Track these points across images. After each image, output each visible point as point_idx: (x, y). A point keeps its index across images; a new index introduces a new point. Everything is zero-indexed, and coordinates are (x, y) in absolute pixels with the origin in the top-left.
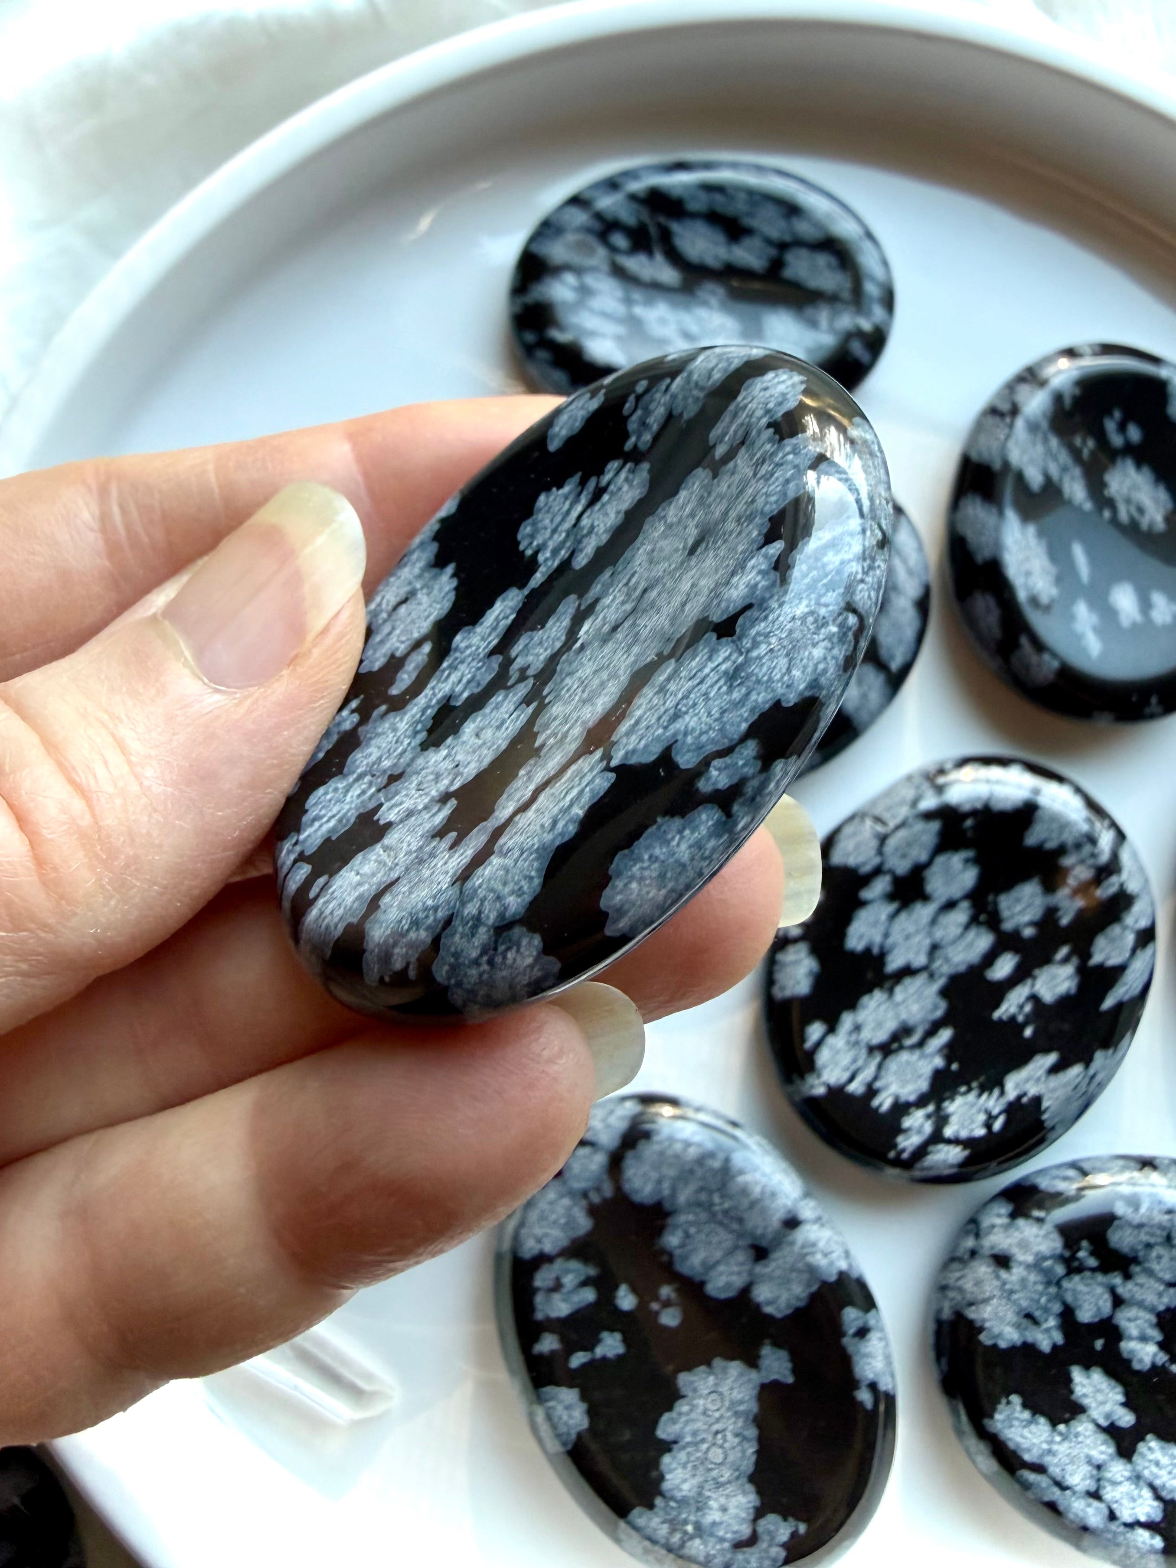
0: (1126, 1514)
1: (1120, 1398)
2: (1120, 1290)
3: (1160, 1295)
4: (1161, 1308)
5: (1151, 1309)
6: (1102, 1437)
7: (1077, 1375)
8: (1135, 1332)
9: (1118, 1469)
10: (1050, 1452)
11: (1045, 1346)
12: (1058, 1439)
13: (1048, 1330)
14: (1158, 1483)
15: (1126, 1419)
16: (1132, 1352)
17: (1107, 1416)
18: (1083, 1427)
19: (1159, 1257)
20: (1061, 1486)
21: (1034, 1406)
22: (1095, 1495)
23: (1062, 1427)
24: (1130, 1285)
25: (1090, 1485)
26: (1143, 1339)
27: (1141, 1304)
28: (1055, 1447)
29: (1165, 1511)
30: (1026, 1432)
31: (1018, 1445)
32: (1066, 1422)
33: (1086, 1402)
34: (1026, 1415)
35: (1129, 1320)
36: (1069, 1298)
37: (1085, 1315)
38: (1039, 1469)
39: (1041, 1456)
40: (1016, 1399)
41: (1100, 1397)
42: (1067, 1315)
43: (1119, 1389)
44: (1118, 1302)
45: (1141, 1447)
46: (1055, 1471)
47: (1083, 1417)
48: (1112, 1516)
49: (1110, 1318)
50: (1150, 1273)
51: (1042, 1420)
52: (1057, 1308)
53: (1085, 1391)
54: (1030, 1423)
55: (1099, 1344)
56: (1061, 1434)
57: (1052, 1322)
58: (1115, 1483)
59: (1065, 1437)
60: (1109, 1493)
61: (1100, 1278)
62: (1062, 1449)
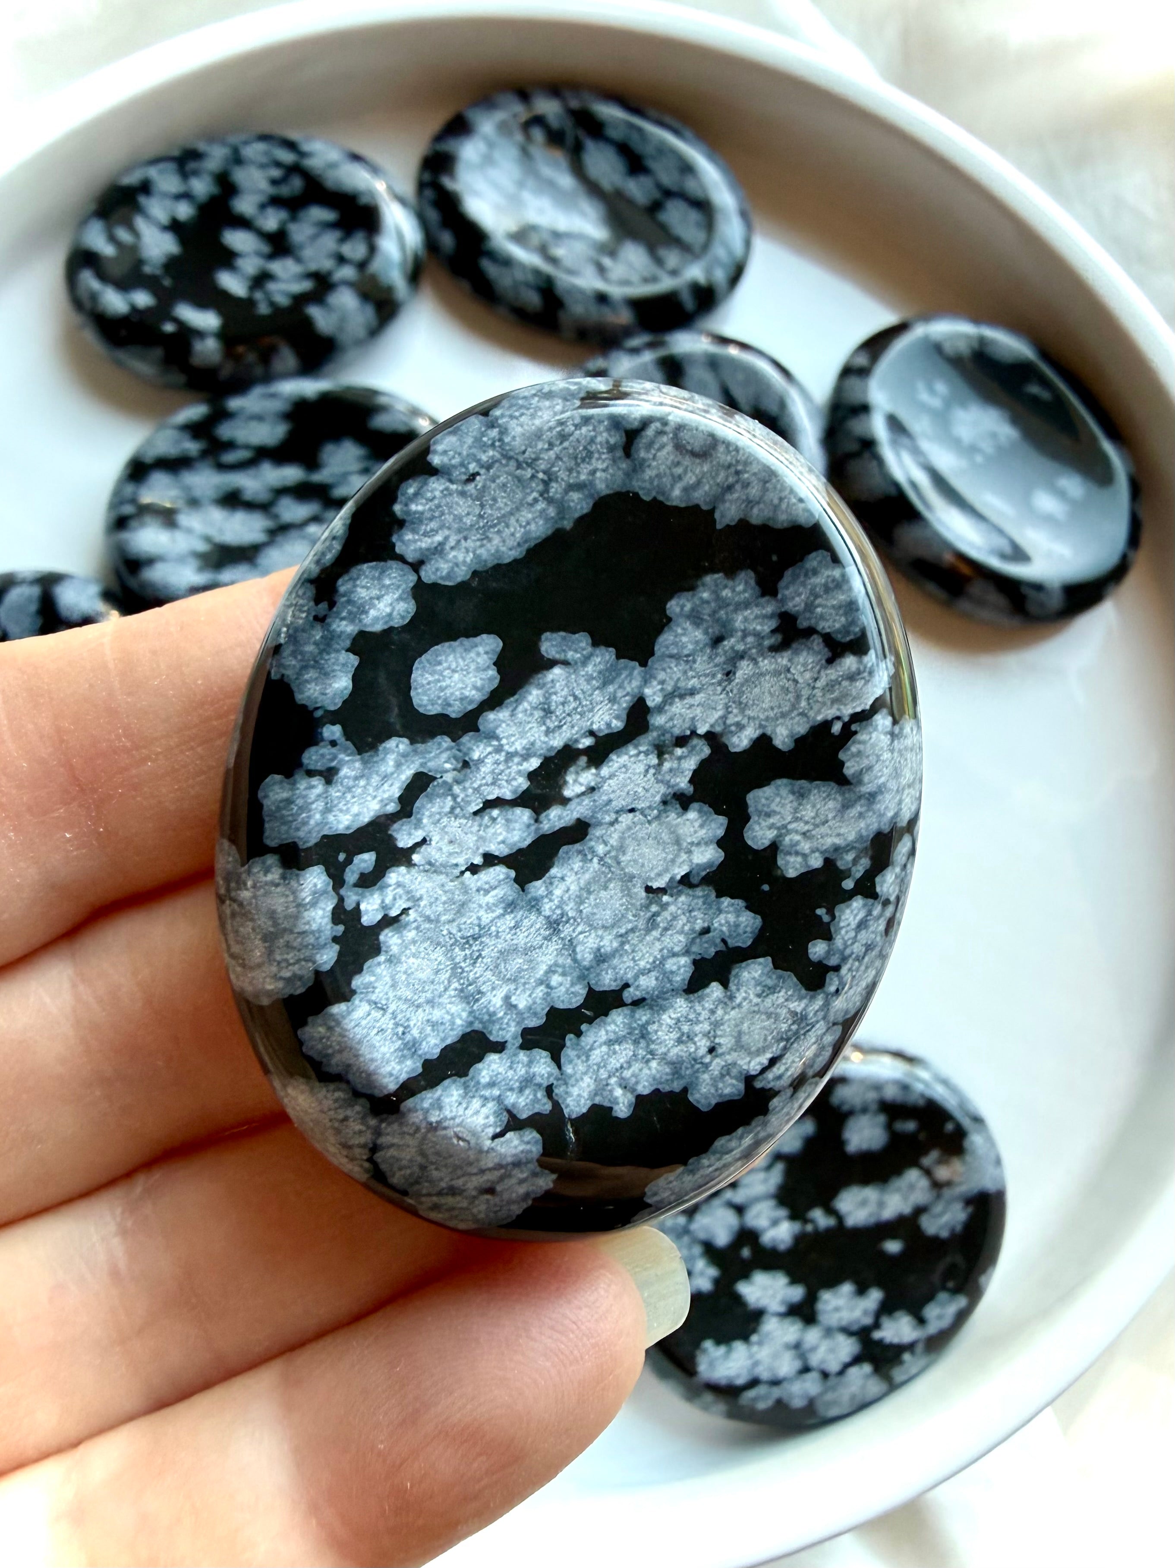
0: (833, 1366)
1: (785, 1281)
2: (737, 1201)
3: (766, 1182)
4: (773, 1190)
5: (768, 1197)
6: (788, 1321)
7: (743, 1288)
8: (766, 1223)
9: (813, 1336)
10: (756, 1364)
11: (709, 1285)
12: (755, 1349)
13: (703, 1272)
14: (844, 1323)
15: (797, 1293)
16: (774, 1240)
17: (783, 1302)
18: (771, 1326)
20: (777, 1383)
21: (724, 1338)
22: (806, 1369)
23: (754, 1338)
24: (743, 1192)
25: (797, 1365)
26: (775, 1223)
27: (757, 1199)
28: (758, 1357)
29: (859, 1341)
30: (729, 1363)
31: (729, 1378)
32: (755, 1331)
33: (761, 1304)
34: (722, 1349)
35: (757, 1217)
36: (702, 1236)
37: (722, 1238)
38: (754, 1382)
39: (751, 1372)
40: (708, 1344)
41: (771, 1292)
42: (710, 1251)
43: (780, 1274)
44: (740, 1209)
45: (820, 1306)
46: (765, 1375)
47: (766, 1318)
48: (825, 1375)
49: (742, 1227)
51: (736, 1344)
52: (697, 1250)
53: (756, 1296)
54: (728, 1354)
55: (746, 1253)
56: (756, 1343)
57: (702, 1264)
58: (814, 1349)
59: (760, 1343)
60: (814, 1360)
61: (716, 1203)
62: (763, 1353)
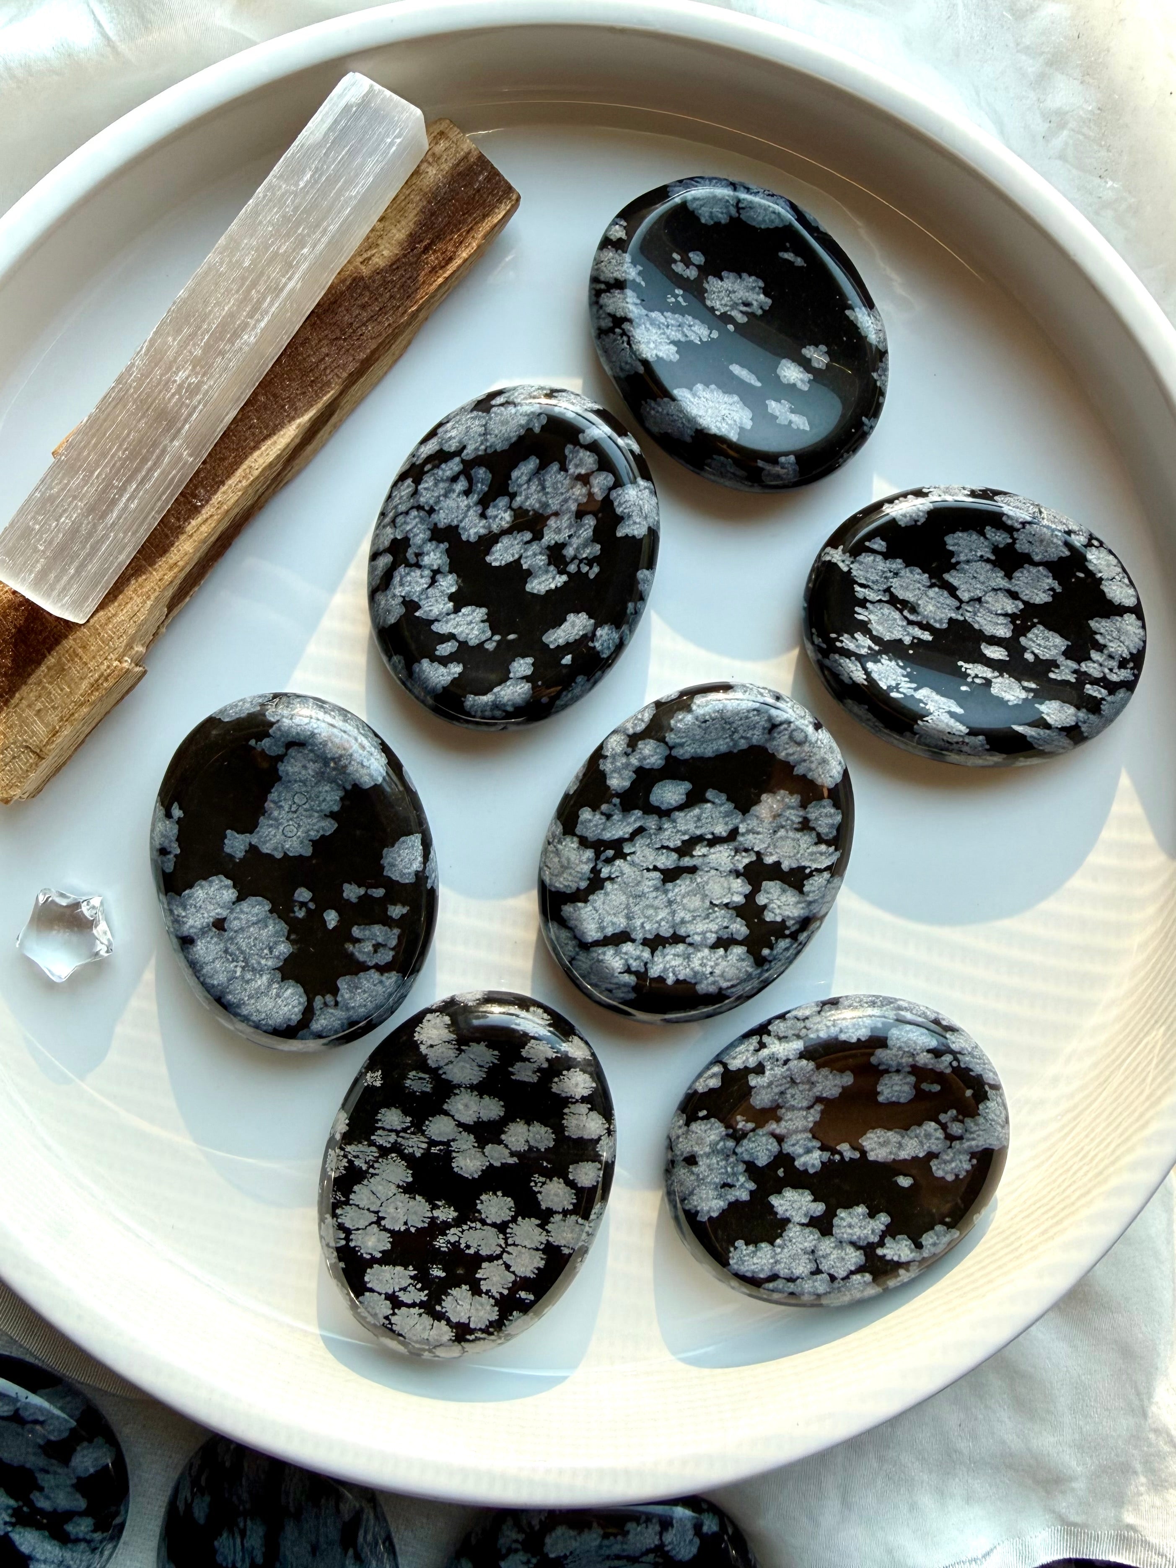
0: (841, 1272)
1: (810, 1198)
2: (778, 1131)
3: (806, 1118)
4: (811, 1125)
5: (804, 1130)
6: (807, 1231)
7: (775, 1201)
8: (801, 1151)
9: (826, 1245)
10: (776, 1262)
11: (744, 1196)
12: (778, 1250)
13: (742, 1186)
14: (854, 1238)
15: (819, 1208)
16: (805, 1164)
17: (806, 1215)
18: (793, 1231)
19: (793, 1096)
20: (791, 1280)
21: (754, 1240)
22: (817, 1272)
23: (778, 1241)
24: (783, 1124)
25: (810, 1268)
26: (808, 1151)
27: (796, 1131)
28: (778, 1257)
29: (866, 1255)
30: (755, 1260)
31: (755, 1271)
32: (781, 1236)
33: (788, 1214)
34: (751, 1248)
35: (793, 1145)
36: (746, 1157)
37: (762, 1160)
38: (773, 1277)
39: (771, 1270)
40: (739, 1243)
41: (796, 1205)
43: (807, 1192)
44: (780, 1139)
45: (836, 1221)
46: (783, 1272)
47: (790, 1225)
48: (832, 1278)
49: (781, 1152)
50: (793, 1108)
51: (763, 1245)
52: (741, 1168)
53: (784, 1208)
54: (754, 1253)
55: (781, 1172)
56: (779, 1246)
57: (742, 1179)
58: (827, 1256)
59: (783, 1246)
60: (825, 1265)
61: (760, 1132)
62: (784, 1255)
